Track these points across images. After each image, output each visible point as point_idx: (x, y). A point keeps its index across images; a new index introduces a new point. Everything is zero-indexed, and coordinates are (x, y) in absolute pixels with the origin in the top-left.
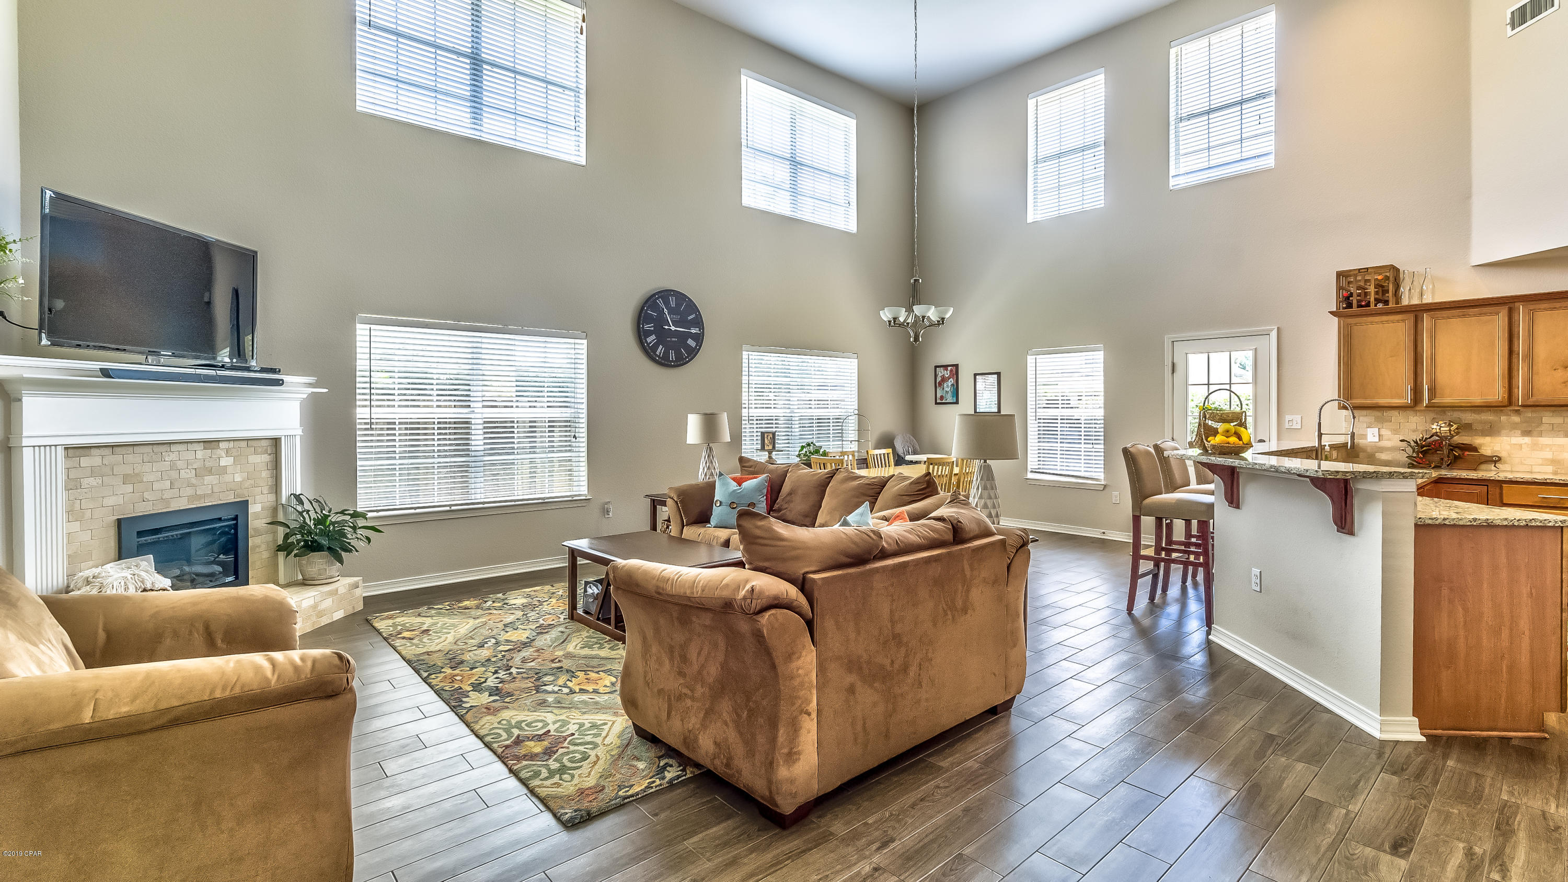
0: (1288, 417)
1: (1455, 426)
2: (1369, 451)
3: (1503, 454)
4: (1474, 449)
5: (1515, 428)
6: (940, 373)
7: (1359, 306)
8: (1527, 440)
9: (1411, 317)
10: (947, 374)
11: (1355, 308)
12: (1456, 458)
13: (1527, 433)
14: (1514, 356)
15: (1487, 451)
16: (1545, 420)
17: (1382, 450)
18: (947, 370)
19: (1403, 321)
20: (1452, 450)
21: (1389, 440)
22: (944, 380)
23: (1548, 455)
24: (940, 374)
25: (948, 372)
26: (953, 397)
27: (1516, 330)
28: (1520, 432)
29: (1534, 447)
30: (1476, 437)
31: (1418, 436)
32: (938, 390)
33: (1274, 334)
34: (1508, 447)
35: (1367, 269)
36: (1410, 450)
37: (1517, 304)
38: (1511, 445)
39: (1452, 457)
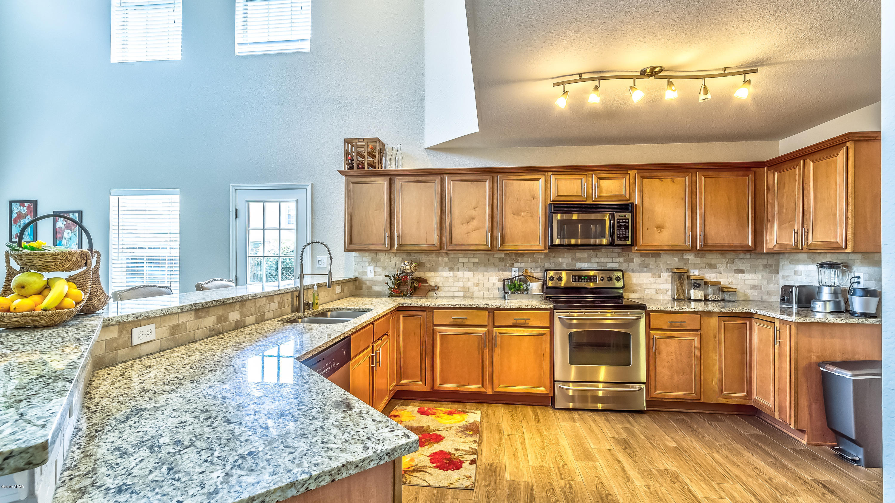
0: (318, 258)
1: (414, 265)
2: (368, 284)
3: (440, 285)
4: (425, 281)
5: (446, 266)
6: (15, 209)
7: (358, 168)
8: (451, 274)
9: (388, 179)
10: (24, 210)
11: (355, 169)
12: (416, 288)
13: (451, 269)
14: (443, 213)
15: (432, 283)
16: (460, 260)
17: (376, 283)
18: (24, 206)
19: (384, 182)
20: (413, 282)
21: (380, 275)
22: (20, 216)
23: (461, 284)
24: (16, 211)
25: (25, 208)
26: (30, 236)
27: (444, 194)
28: (447, 268)
29: (455, 278)
30: (427, 272)
31: (394, 273)
32: (13, 227)
33: (309, 188)
34: (442, 279)
35: (363, 139)
36: (390, 283)
37: (445, 176)
38: (444, 277)
39: (413, 287)
